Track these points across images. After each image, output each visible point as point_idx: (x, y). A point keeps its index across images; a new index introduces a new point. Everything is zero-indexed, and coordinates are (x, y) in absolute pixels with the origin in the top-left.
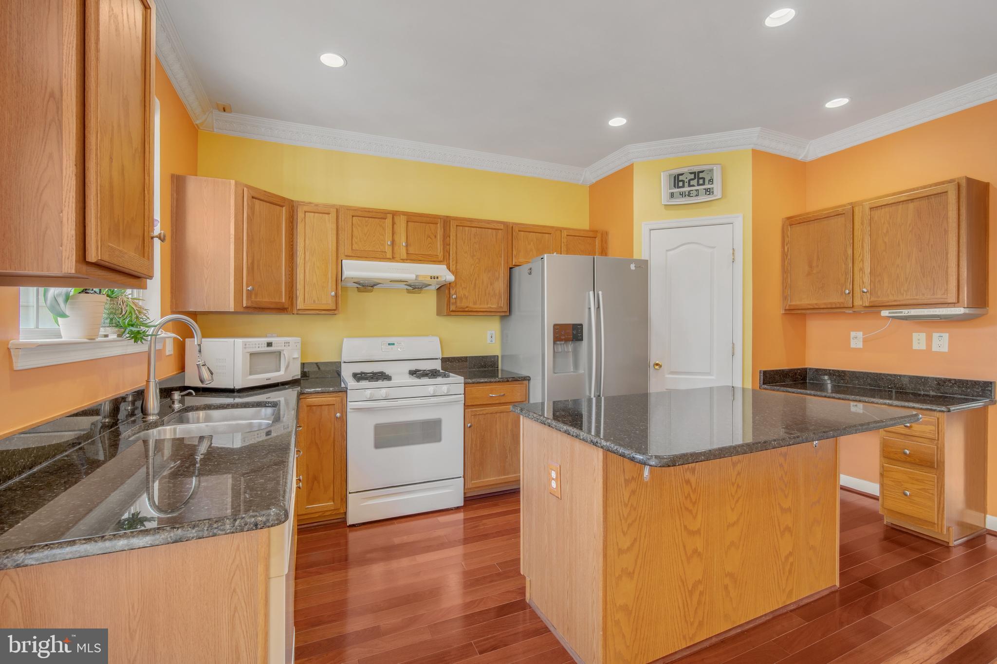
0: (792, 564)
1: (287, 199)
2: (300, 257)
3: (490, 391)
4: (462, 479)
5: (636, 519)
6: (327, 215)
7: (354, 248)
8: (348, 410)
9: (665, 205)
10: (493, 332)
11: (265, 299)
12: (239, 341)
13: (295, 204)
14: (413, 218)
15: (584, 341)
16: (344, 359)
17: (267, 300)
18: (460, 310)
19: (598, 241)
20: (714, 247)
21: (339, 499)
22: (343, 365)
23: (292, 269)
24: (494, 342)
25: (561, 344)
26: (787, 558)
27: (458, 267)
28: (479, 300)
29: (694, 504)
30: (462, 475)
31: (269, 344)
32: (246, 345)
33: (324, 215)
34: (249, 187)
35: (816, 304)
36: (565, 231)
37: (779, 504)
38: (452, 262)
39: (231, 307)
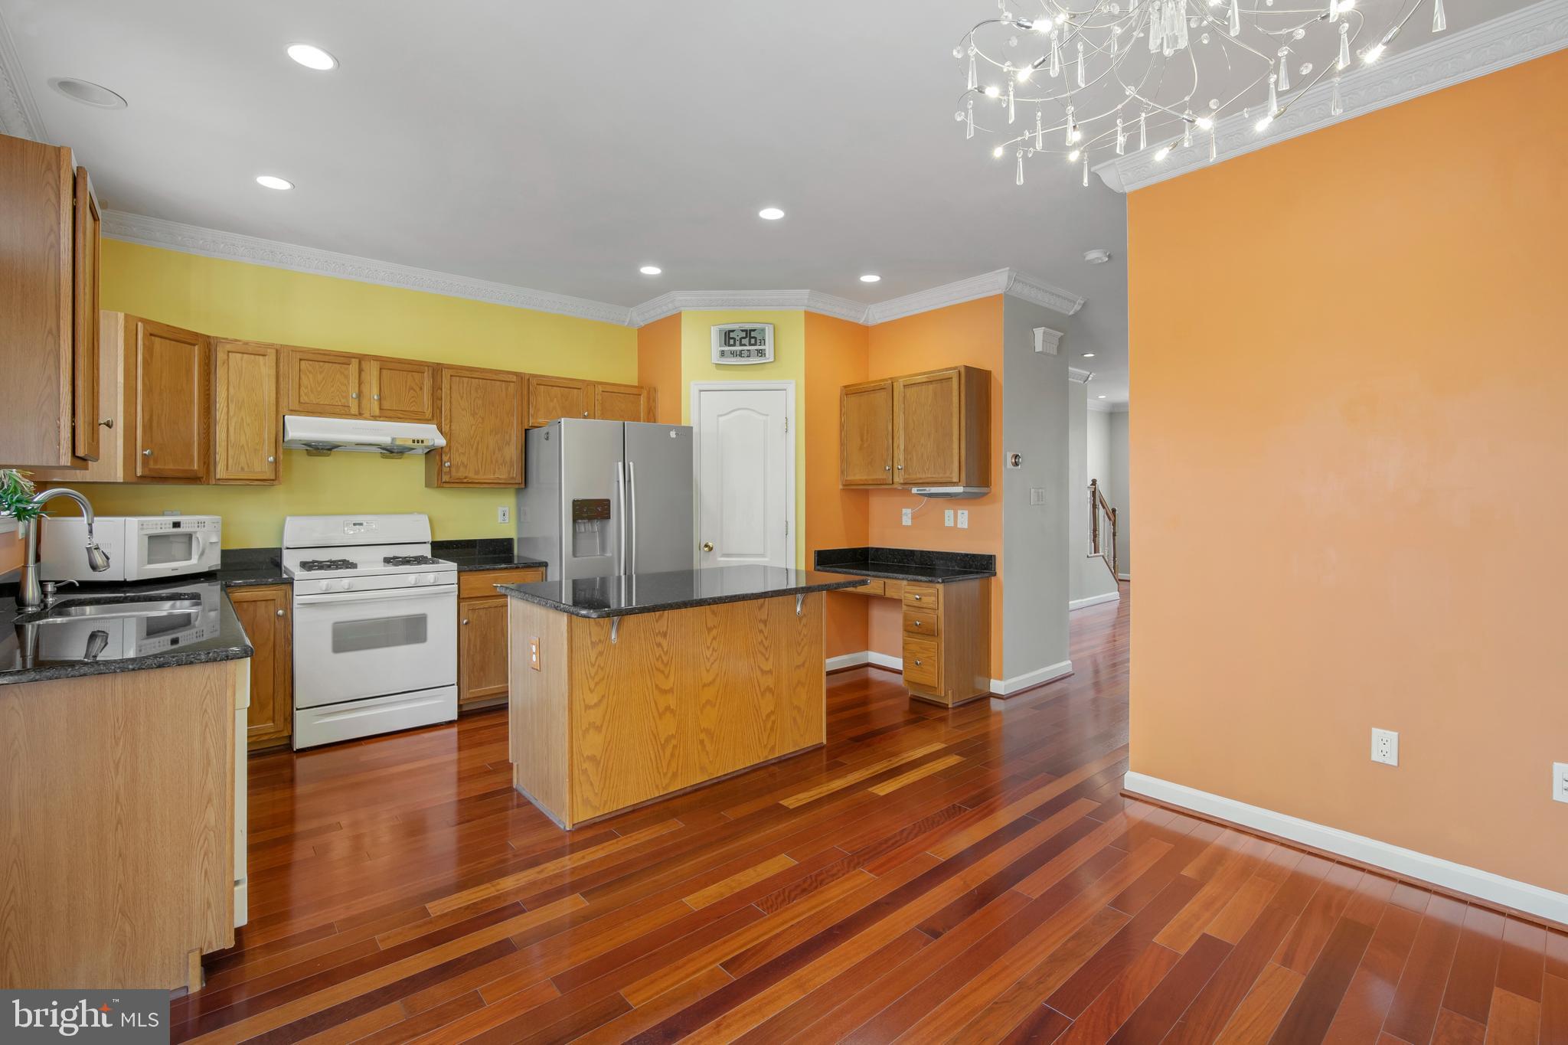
0: (774, 722)
1: (201, 334)
2: (220, 410)
3: (497, 579)
4: (456, 687)
5: (603, 679)
6: (261, 357)
7: (302, 401)
8: (295, 605)
9: (716, 364)
10: (507, 509)
11: (169, 466)
12: (133, 522)
13: (212, 341)
14: (388, 365)
15: (611, 520)
16: (286, 544)
17: (171, 466)
18: (457, 481)
19: (643, 400)
20: (767, 415)
21: (282, 720)
22: (285, 552)
23: (209, 427)
24: (507, 521)
25: (584, 523)
26: (768, 716)
27: (453, 427)
28: (484, 466)
29: (666, 665)
30: (455, 682)
31: (176, 525)
32: (142, 525)
33: (257, 357)
34: (145, 321)
35: (866, 480)
36: (600, 386)
37: (759, 667)
38: (445, 420)
39: (118, 475)
